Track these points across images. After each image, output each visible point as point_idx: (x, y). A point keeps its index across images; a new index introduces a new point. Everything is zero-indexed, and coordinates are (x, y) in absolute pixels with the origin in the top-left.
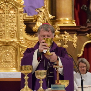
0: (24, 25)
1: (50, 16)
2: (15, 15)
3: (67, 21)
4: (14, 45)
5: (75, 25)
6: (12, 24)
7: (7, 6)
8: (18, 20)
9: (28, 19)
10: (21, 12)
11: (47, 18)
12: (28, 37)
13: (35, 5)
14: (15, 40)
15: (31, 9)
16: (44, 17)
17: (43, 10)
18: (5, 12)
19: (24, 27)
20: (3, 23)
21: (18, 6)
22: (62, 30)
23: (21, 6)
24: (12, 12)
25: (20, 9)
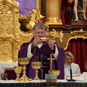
0: (19, 23)
1: (41, 16)
2: (11, 15)
3: (55, 20)
4: (11, 40)
5: (61, 24)
6: (9, 22)
7: (5, 7)
9: (22, 18)
10: (17, 13)
11: (38, 18)
12: (23, 33)
14: (12, 36)
15: (25, 10)
16: (36, 17)
17: (35, 11)
18: (4, 12)
19: (19, 25)
20: (2, 21)
21: (14, 7)
23: (17, 8)
24: (9, 12)
25: (16, 10)
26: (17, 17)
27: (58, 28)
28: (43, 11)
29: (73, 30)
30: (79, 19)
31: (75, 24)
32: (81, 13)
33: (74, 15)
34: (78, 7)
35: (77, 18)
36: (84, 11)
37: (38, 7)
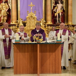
1: (44, 21)
3: (50, 22)
5: (52, 24)
6: (33, 23)
7: (31, 18)
8: (35, 22)
10: (36, 20)
11: (43, 22)
13: (40, 18)
15: (39, 19)
18: (31, 20)
20: (30, 23)
22: (48, 25)
23: (36, 18)
24: (33, 20)
25: (35, 19)
26: (36, 21)
27: (51, 25)
28: (46, 19)
29: (56, 26)
30: (59, 22)
31: (57, 24)
32: (59, 20)
33: (57, 20)
34: (58, 18)
35: (58, 22)
36: (60, 19)
37: (44, 18)
